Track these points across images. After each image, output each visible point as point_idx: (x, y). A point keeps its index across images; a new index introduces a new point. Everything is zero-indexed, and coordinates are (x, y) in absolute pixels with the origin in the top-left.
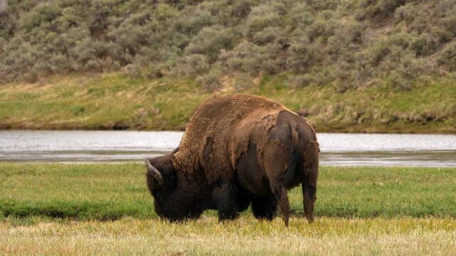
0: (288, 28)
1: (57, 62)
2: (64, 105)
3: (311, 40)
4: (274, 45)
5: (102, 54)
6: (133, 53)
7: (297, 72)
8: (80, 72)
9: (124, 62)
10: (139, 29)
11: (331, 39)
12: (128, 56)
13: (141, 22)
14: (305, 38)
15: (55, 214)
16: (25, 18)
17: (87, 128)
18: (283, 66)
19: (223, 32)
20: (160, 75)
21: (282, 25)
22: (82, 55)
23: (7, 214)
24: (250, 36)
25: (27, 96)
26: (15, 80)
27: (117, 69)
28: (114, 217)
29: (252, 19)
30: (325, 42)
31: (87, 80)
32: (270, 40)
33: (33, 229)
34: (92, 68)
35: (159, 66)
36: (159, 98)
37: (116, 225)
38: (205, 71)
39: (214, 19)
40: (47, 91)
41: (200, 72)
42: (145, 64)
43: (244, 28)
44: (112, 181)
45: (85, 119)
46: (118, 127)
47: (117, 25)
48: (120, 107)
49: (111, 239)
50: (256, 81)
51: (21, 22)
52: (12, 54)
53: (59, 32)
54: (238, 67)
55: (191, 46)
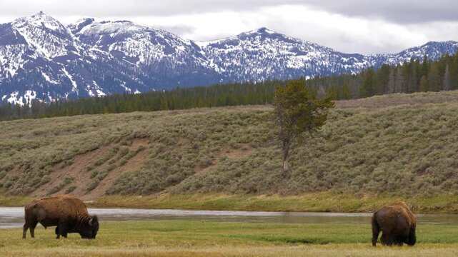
0: (387, 176)
1: (306, 188)
2: (308, 203)
3: (396, 180)
4: (383, 182)
5: (321, 185)
6: (332, 185)
7: (391, 191)
8: (314, 191)
9: (329, 188)
10: (334, 176)
11: (403, 180)
12: (330, 186)
13: (335, 174)
14: (393, 179)
15: (305, 242)
16: (294, 172)
17: (316, 211)
18: (386, 189)
19: (364, 177)
20: (342, 193)
21: (385, 175)
22: (315, 186)
23: (288, 242)
24: (374, 179)
25: (294, 200)
26: (291, 194)
27: (327, 190)
28: (326, 243)
29: (374, 172)
30: (401, 181)
31: (316, 194)
32: (381, 180)
33: (297, 247)
34: (318, 190)
35: (341, 189)
36: (342, 201)
37: (326, 246)
38: (358, 191)
39: (361, 173)
40: (302, 198)
41: (356, 192)
42: (336, 189)
43: (372, 176)
44: (324, 230)
45: (315, 208)
46: (327, 211)
47: (327, 175)
48: (328, 204)
49: (325, 250)
50: (376, 195)
51: (293, 174)
52: (290, 185)
53: (306, 177)
54: (369, 190)
55: (353, 182)
